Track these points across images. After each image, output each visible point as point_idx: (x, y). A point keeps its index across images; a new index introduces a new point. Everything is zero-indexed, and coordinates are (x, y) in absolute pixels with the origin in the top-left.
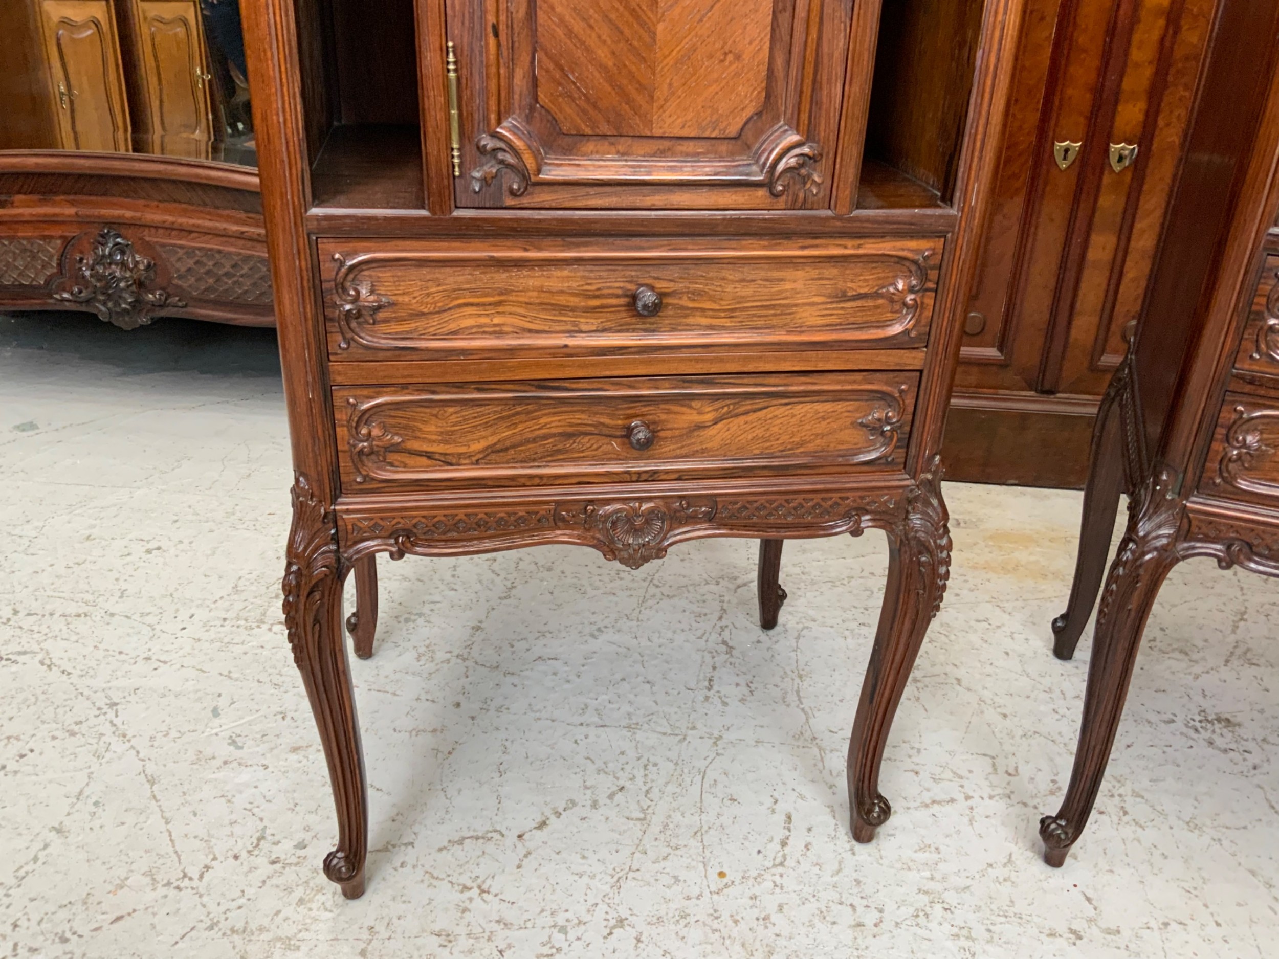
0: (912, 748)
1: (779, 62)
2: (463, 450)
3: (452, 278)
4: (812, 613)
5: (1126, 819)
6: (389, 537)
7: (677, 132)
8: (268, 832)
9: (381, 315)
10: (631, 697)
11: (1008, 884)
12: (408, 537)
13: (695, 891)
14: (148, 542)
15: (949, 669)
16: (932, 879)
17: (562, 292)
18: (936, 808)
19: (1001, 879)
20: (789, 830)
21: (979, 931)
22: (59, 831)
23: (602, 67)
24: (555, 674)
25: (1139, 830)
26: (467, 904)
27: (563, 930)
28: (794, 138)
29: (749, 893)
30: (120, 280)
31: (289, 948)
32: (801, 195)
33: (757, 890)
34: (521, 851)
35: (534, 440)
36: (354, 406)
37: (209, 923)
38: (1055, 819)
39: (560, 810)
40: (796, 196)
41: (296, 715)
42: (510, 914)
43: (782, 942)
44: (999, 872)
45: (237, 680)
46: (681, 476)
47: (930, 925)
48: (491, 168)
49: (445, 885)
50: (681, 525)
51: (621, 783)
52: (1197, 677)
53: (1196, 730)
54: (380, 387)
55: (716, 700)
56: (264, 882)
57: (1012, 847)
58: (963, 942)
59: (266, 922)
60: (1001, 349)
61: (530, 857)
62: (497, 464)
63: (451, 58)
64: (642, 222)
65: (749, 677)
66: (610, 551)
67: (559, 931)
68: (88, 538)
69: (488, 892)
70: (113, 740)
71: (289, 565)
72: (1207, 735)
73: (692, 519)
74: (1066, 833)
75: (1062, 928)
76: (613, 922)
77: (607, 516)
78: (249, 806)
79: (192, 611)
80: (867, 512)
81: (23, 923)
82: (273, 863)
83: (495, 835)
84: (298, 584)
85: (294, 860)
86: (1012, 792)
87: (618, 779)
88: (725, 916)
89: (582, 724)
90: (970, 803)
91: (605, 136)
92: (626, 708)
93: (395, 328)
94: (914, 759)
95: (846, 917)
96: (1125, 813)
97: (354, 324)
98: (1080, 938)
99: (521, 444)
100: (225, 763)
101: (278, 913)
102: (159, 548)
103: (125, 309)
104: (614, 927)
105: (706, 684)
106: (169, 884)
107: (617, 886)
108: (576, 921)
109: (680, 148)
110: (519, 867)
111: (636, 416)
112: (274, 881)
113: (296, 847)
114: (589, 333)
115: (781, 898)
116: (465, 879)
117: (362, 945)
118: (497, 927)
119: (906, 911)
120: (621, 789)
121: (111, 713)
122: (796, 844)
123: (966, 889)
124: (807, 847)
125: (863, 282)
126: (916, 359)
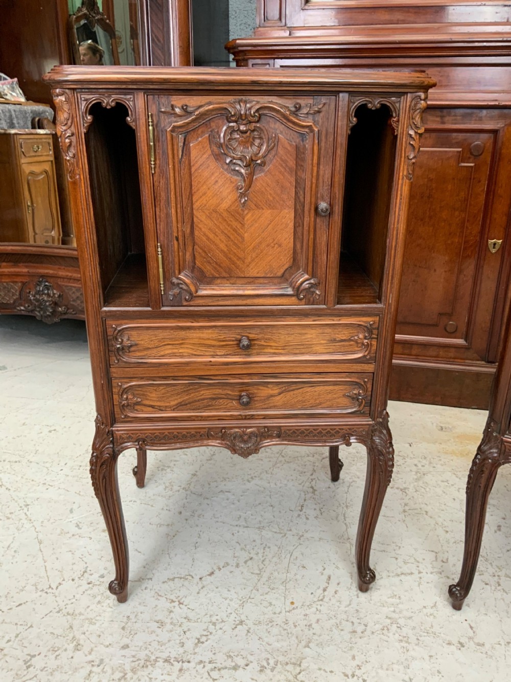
0: (397, 546)
1: (298, 246)
2: (168, 404)
3: (162, 334)
5: (499, 588)
6: (136, 442)
7: (255, 275)
8: (88, 569)
9: (132, 349)
10: (262, 513)
11: (432, 617)
12: (144, 442)
13: (278, 610)
14: (51, 426)
15: (422, 506)
16: (394, 612)
17: (209, 339)
18: (402, 577)
19: (428, 614)
20: (328, 584)
21: (413, 639)
23: (222, 251)
24: (228, 499)
25: (505, 594)
26: (172, 609)
27: (214, 624)
28: (306, 276)
29: (304, 613)
30: (46, 302)
31: (91, 623)
32: (312, 299)
33: (308, 612)
34: (200, 585)
35: (199, 401)
36: (121, 386)
37: (58, 610)
38: (455, 586)
39: (221, 568)
40: (309, 300)
42: (191, 615)
43: (315, 637)
44: (429, 611)
45: (83, 496)
46: (265, 417)
47: (389, 634)
48: (176, 291)
49: (163, 599)
50: (265, 439)
51: (251, 556)
54: (132, 378)
55: (303, 517)
56: (84, 592)
57: (437, 599)
58: (405, 645)
59: (83, 611)
60: (466, 341)
61: (204, 589)
62: (182, 410)
63: (159, 249)
64: (242, 311)
65: (321, 506)
66: (234, 450)
67: (213, 625)
68: (24, 424)
69: (183, 604)
70: (25, 522)
71: (93, 453)
73: (270, 437)
74: (460, 594)
75: (455, 641)
76: (238, 622)
77: (231, 435)
78: (81, 557)
79: (66, 462)
80: (353, 435)
82: (89, 584)
83: (189, 577)
84: (96, 461)
85: (98, 583)
86: (443, 571)
87: (250, 553)
88: (291, 623)
89: (237, 526)
90: (420, 575)
91: (224, 278)
92: (259, 519)
93: (138, 354)
94: (396, 552)
95: (348, 627)
96: (499, 585)
97: (120, 353)
98: (463, 646)
99: (193, 402)
100: (73, 535)
101: (88, 607)
102: (55, 430)
103: (49, 315)
104: (238, 625)
105: (300, 508)
106: (43, 590)
107: (242, 605)
108: (221, 620)
109: (257, 281)
110: (198, 593)
111: (243, 391)
112: (89, 592)
113: (99, 577)
114: (221, 356)
115: (319, 616)
116: (173, 597)
117: (123, 624)
118: (184, 621)
119: (378, 627)
120: (251, 559)
121: (26, 509)
122: (331, 590)
123: (410, 618)
124: (336, 593)
125: (343, 334)
126: (370, 368)
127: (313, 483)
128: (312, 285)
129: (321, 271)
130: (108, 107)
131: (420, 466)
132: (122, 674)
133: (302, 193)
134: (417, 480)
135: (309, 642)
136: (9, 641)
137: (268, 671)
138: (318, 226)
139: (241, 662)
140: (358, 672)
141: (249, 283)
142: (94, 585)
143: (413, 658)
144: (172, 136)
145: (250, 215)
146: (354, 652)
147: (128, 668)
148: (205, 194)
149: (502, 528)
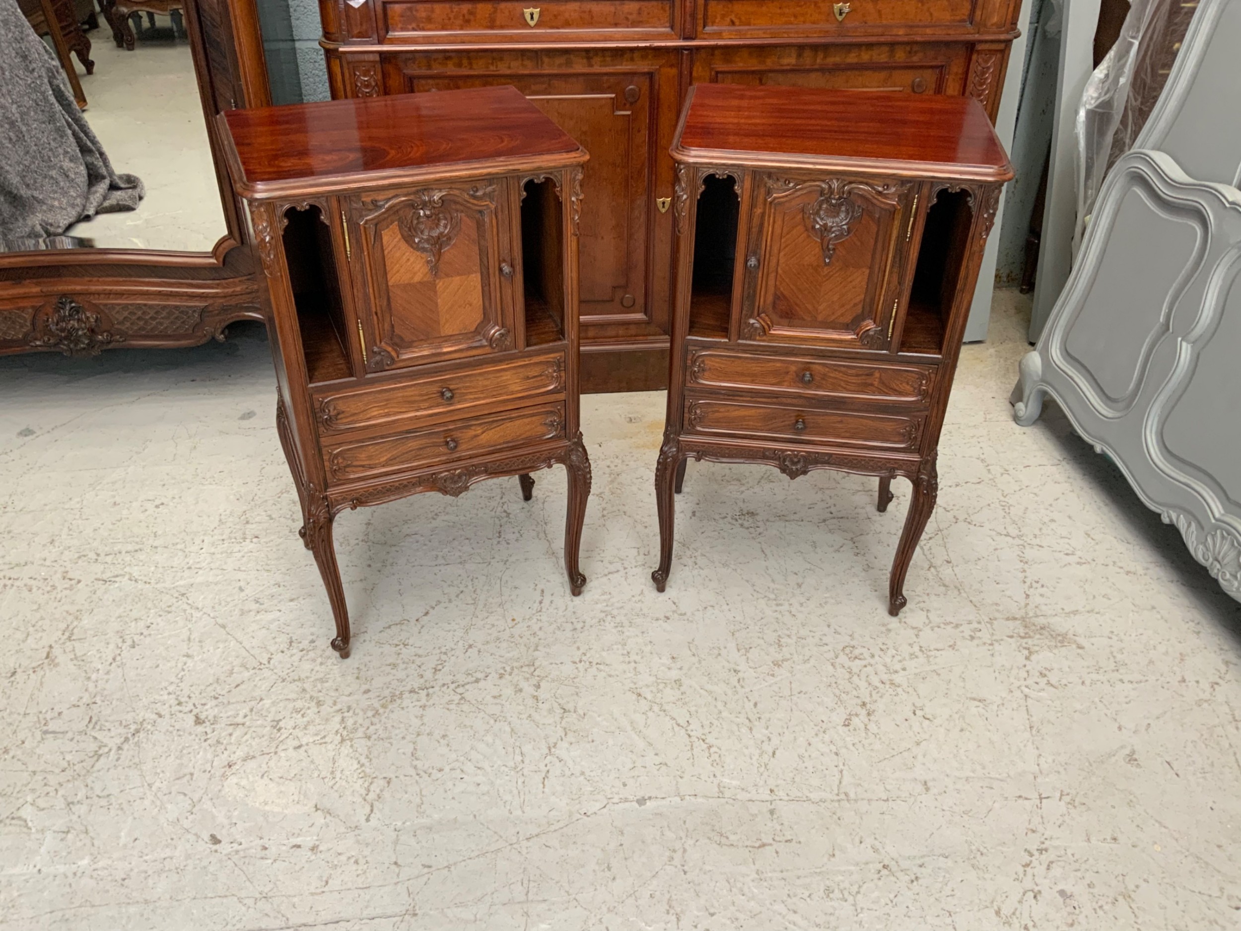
1: (487, 304)
2: (378, 462)
3: (367, 399)
4: (550, 487)
5: (696, 566)
6: (349, 502)
7: (450, 334)
8: (294, 639)
10: (460, 547)
11: (641, 602)
12: (358, 501)
13: (503, 628)
15: (620, 507)
16: (607, 606)
17: (412, 396)
18: (610, 576)
19: (637, 601)
20: (543, 596)
22: (188, 656)
23: (418, 318)
24: (417, 542)
25: (701, 571)
26: (400, 651)
27: (445, 653)
28: (497, 328)
29: (526, 625)
30: (78, 330)
31: (323, 682)
32: (504, 347)
33: (530, 623)
34: (419, 626)
35: (407, 453)
37: (281, 679)
38: (656, 572)
39: (434, 606)
40: (502, 348)
41: (285, 584)
42: (420, 652)
43: (542, 641)
44: (637, 598)
46: (471, 457)
47: (605, 624)
49: (387, 646)
50: (473, 476)
51: (461, 589)
52: (742, 492)
53: (736, 520)
54: (340, 444)
55: (504, 543)
57: (643, 587)
58: (620, 629)
59: (308, 674)
60: (646, 314)
61: (424, 628)
62: (392, 465)
63: (360, 325)
64: (442, 367)
65: (519, 528)
66: (445, 492)
69: (408, 645)
70: (193, 611)
72: (740, 522)
73: (477, 474)
74: (662, 578)
75: (662, 617)
76: (467, 647)
77: (442, 478)
78: (279, 629)
79: (202, 538)
80: (554, 458)
81: (192, 695)
82: (302, 651)
83: (405, 622)
87: (459, 587)
88: (517, 636)
89: (436, 565)
90: (626, 571)
91: (422, 340)
92: (458, 554)
93: (345, 421)
95: (569, 627)
96: (696, 564)
97: (329, 423)
98: (669, 619)
101: (312, 670)
103: (84, 349)
104: (468, 649)
105: (498, 535)
107: (467, 632)
108: (450, 649)
109: (452, 339)
110: (420, 633)
111: (449, 437)
112: (306, 658)
114: (425, 409)
115: (540, 624)
116: (396, 642)
117: (356, 675)
118: (414, 658)
119: (595, 621)
120: (462, 592)
121: (184, 599)
122: (546, 602)
123: (622, 607)
124: (551, 602)
125: (535, 371)
126: (562, 396)
127: (505, 507)
128: (502, 335)
129: (509, 322)
130: (303, 210)
131: (613, 467)
132: (374, 712)
133: (485, 258)
134: (612, 482)
135: (537, 646)
136: (245, 716)
137: (507, 676)
138: (503, 284)
139: (480, 675)
140: (584, 658)
141: (446, 341)
142: (308, 651)
143: (629, 637)
144: (365, 228)
145: (441, 284)
146: (578, 644)
147: (377, 705)
148: (398, 272)
149: (697, 514)
